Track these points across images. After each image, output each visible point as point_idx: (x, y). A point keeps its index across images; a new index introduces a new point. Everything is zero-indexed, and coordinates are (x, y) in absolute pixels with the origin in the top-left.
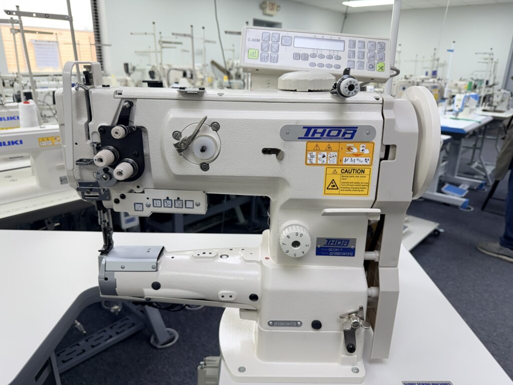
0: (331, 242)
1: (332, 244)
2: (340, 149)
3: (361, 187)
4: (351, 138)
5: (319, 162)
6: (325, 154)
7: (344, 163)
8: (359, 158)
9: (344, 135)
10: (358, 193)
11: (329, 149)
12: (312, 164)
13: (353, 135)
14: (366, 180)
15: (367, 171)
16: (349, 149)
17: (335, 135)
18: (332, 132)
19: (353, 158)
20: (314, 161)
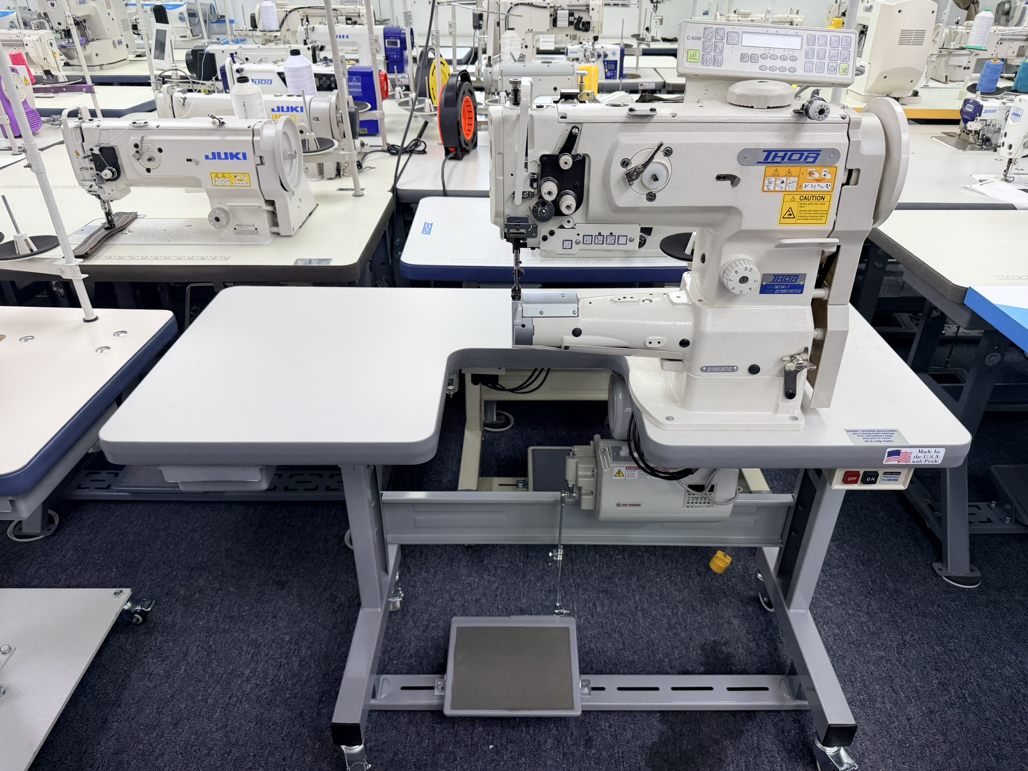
0: (778, 278)
1: (779, 280)
2: (801, 174)
3: (820, 215)
4: (814, 162)
5: (777, 189)
6: (784, 179)
7: (803, 189)
8: (820, 184)
9: (806, 159)
10: (815, 221)
11: (789, 175)
12: (769, 191)
13: (816, 158)
14: (825, 208)
15: (827, 198)
16: (811, 174)
17: (797, 158)
18: (794, 155)
19: (814, 184)
20: (772, 188)
